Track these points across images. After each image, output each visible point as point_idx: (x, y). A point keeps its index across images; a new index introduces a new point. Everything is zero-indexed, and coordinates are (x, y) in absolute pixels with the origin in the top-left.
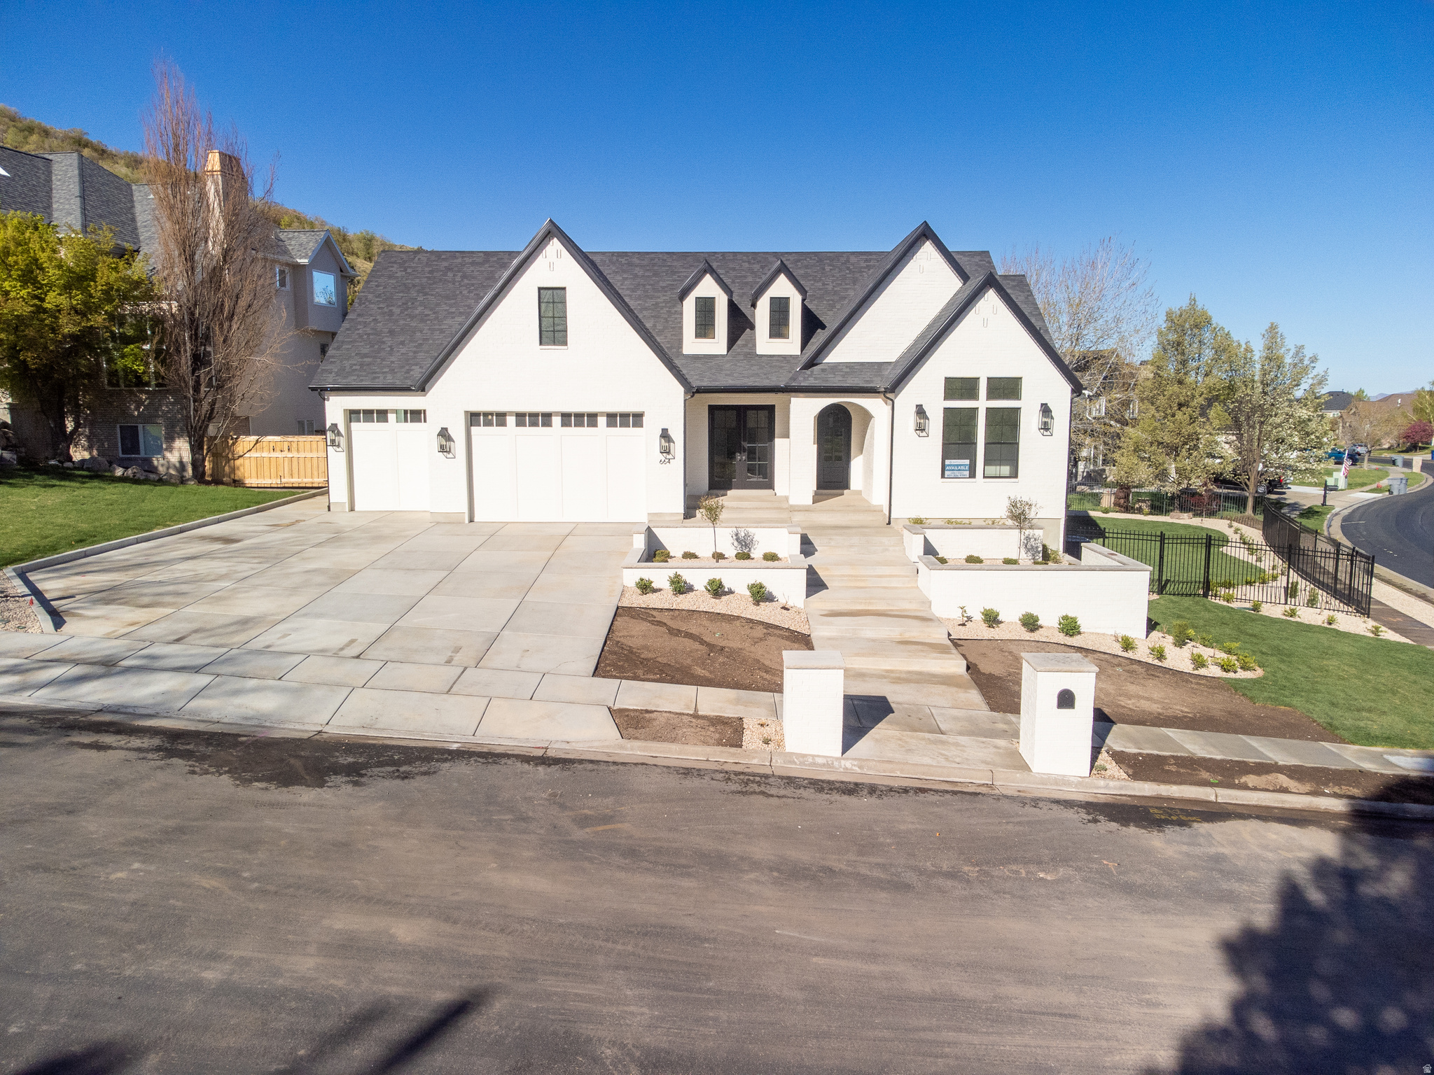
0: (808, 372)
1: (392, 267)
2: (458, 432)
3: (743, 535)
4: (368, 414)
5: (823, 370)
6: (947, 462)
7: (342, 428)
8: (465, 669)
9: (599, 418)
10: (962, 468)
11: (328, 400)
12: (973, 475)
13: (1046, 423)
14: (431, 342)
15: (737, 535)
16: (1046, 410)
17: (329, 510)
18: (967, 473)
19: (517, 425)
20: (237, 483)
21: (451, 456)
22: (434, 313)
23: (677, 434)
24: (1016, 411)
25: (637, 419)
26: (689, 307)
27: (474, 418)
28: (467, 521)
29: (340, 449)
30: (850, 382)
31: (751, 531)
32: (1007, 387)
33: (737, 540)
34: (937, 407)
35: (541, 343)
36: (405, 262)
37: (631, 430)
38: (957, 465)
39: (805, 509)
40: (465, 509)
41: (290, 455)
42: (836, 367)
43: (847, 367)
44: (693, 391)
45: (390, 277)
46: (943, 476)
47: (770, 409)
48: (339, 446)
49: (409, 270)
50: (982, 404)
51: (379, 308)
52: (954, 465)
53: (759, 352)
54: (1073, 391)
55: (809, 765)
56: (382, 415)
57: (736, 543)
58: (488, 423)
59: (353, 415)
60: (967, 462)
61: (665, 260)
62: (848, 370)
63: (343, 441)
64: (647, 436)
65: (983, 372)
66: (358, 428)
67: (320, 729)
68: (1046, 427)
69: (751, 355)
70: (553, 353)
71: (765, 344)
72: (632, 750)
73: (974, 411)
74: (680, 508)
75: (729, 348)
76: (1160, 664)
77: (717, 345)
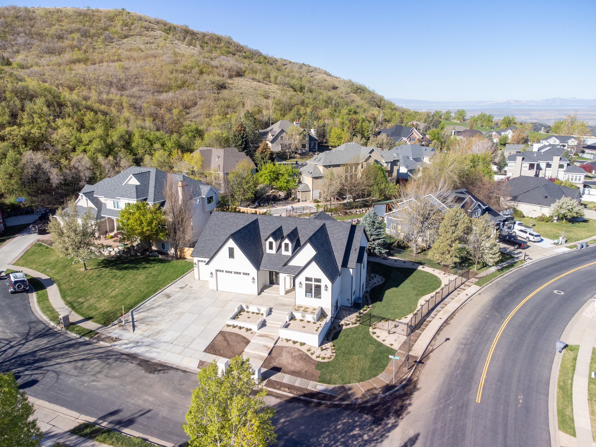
0: (284, 267)
2: (214, 273)
3: (259, 308)
4: (202, 261)
5: (287, 267)
7: (197, 263)
9: (241, 273)
11: (194, 258)
18: (311, 296)
19: (226, 273)
20: (185, 258)
21: (213, 278)
23: (256, 278)
24: (320, 286)
25: (249, 274)
26: (267, 243)
27: (217, 271)
32: (319, 280)
34: (304, 282)
35: (229, 257)
37: (247, 277)
40: (215, 288)
42: (290, 266)
44: (259, 270)
46: (306, 296)
50: (313, 283)
52: (308, 294)
53: (283, 254)
54: (332, 284)
57: (257, 310)
58: (220, 272)
59: (199, 261)
60: (311, 294)
62: (292, 268)
63: (197, 267)
64: (250, 278)
65: (313, 277)
66: (200, 264)
67: (160, 360)
68: (326, 289)
69: (281, 254)
70: (231, 259)
73: (311, 285)
74: (256, 293)
75: (277, 252)
76: (311, 357)
77: (274, 251)
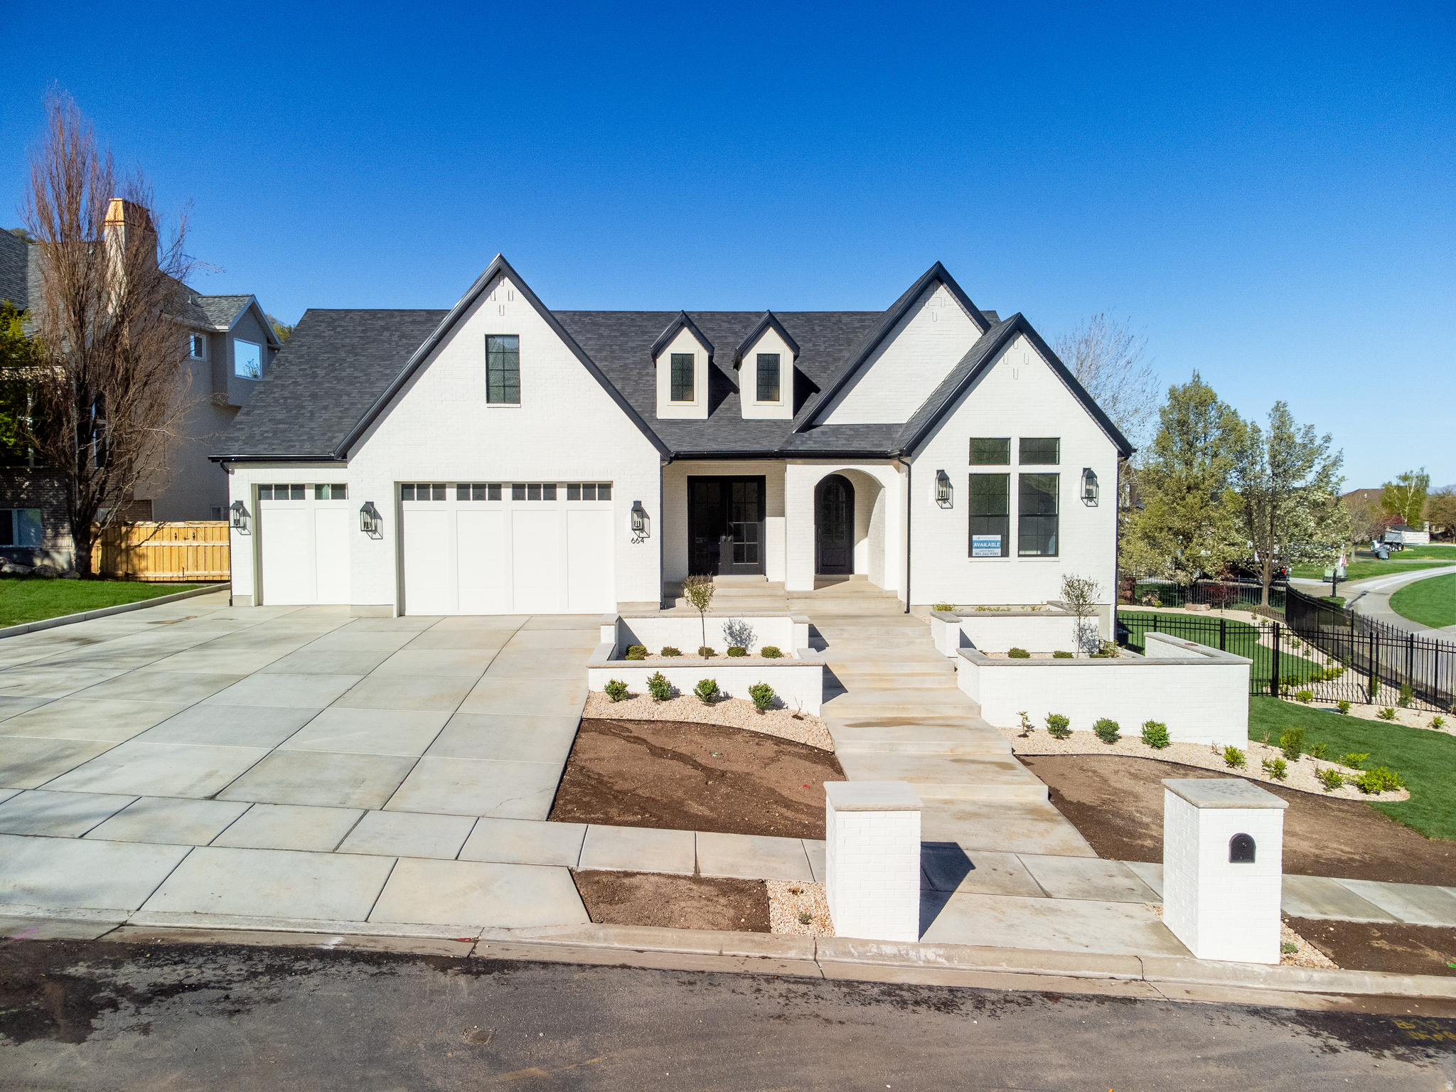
0: (806, 435)
1: (320, 326)
2: (386, 507)
3: (738, 628)
4: (281, 490)
5: (823, 433)
6: (975, 538)
7: (248, 506)
8: (366, 811)
9: (558, 490)
10: (993, 545)
11: (233, 473)
12: (1005, 553)
13: (1089, 492)
14: (359, 406)
15: (730, 628)
16: (1089, 476)
17: (231, 604)
18: (999, 551)
19: (459, 499)
20: (129, 577)
21: (377, 536)
22: (366, 375)
23: (653, 508)
24: (1054, 477)
25: (603, 490)
26: (664, 365)
27: (406, 490)
28: (395, 615)
29: (246, 532)
30: (856, 446)
31: (748, 621)
32: (1042, 450)
33: (731, 634)
34: (961, 471)
35: (488, 401)
36: (334, 321)
37: (597, 504)
38: (987, 542)
39: (805, 596)
40: (393, 600)
41: (195, 543)
42: (838, 429)
43: (851, 429)
44: (671, 458)
45: (316, 336)
46: (970, 555)
47: (761, 480)
48: (244, 527)
49: (339, 329)
50: (1015, 469)
51: (300, 370)
52: (983, 542)
53: (744, 417)
54: (1120, 454)
55: (873, 957)
56: (298, 490)
57: (729, 639)
58: (423, 497)
59: (263, 491)
60: (998, 538)
61: (634, 320)
62: (852, 433)
63: (250, 522)
64: (615, 512)
65: (1015, 431)
66: (270, 507)
67: (122, 919)
68: (1090, 496)
69: (737, 420)
70: (504, 411)
71: (751, 406)
72: (605, 940)
73: (1005, 477)
74: (657, 598)
75: (710, 413)
76: (1281, 783)
77: (697, 408)
